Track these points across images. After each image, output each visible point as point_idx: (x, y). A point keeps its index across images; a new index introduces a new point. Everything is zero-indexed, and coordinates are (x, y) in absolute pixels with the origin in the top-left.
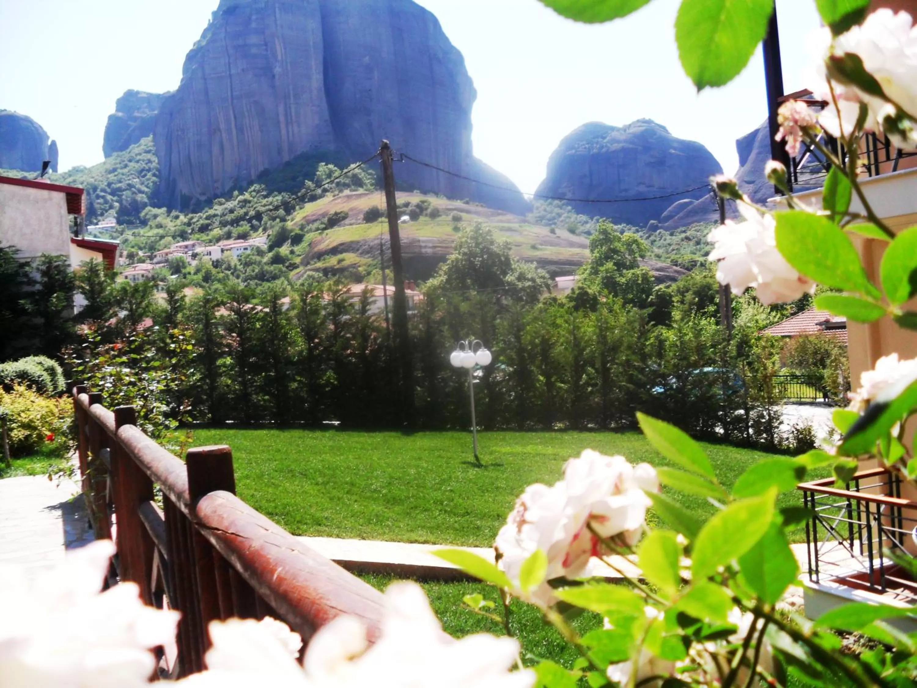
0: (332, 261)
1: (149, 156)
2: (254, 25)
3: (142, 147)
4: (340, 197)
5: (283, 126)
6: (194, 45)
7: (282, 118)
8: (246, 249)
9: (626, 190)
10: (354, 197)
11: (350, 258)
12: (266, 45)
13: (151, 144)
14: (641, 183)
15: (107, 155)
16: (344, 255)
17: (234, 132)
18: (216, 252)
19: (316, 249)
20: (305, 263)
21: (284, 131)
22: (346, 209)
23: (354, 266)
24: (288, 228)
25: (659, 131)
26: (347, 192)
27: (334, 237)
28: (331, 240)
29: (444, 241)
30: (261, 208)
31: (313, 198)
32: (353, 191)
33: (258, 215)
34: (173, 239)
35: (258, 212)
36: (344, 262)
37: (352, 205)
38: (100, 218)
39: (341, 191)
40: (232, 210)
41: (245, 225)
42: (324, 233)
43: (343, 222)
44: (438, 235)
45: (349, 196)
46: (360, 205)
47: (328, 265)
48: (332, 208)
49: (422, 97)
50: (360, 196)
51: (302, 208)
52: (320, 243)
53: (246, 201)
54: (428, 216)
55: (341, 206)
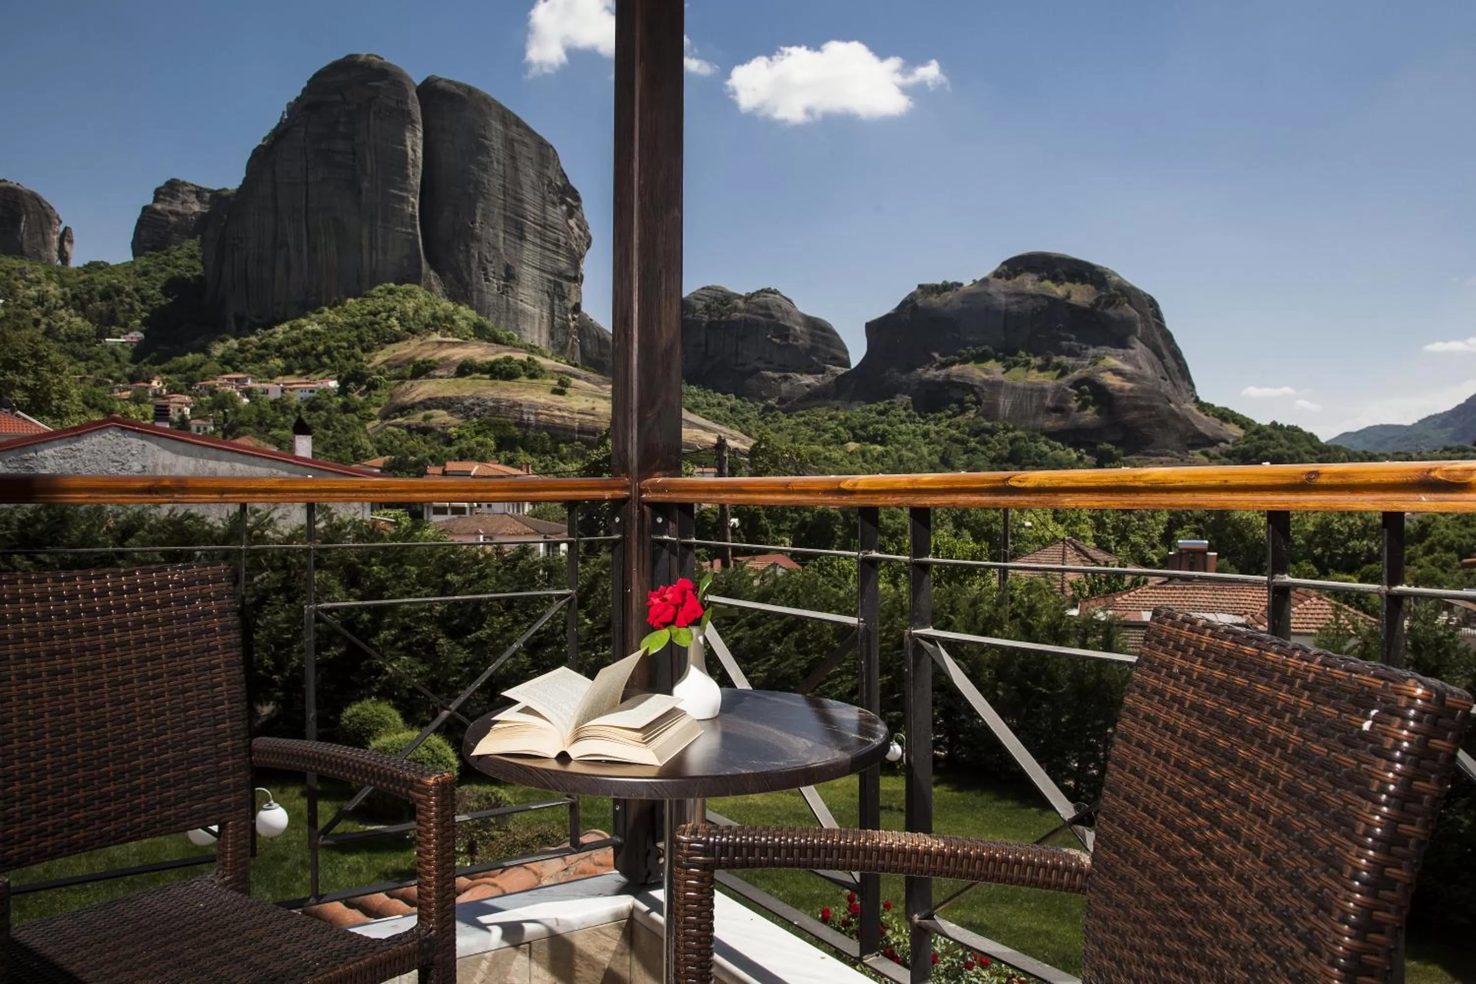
0: (417, 418)
1: (192, 262)
2: (341, 129)
3: (185, 250)
4: (427, 343)
5: (365, 251)
6: (264, 140)
7: (365, 242)
8: (312, 391)
9: (743, 365)
10: (445, 345)
11: (441, 416)
12: (354, 154)
13: (196, 248)
14: (760, 358)
15: (135, 255)
16: (433, 412)
17: (305, 249)
18: (274, 389)
19: (398, 401)
20: (385, 416)
21: (366, 257)
22: (436, 357)
23: (445, 426)
24: (365, 371)
25: (784, 304)
26: (436, 337)
27: (421, 390)
28: (418, 392)
29: (549, 408)
30: (332, 343)
31: (397, 339)
32: (444, 336)
33: (328, 352)
34: (218, 367)
35: (329, 347)
36: (432, 420)
37: (444, 353)
38: (123, 330)
39: (429, 335)
40: (296, 342)
41: (312, 361)
42: (408, 383)
43: (432, 373)
44: (542, 400)
45: (440, 343)
46: (454, 355)
47: (412, 421)
48: (419, 354)
49: (530, 237)
50: (453, 345)
51: (382, 349)
52: (404, 394)
53: (315, 333)
54: (532, 376)
55: (430, 353)
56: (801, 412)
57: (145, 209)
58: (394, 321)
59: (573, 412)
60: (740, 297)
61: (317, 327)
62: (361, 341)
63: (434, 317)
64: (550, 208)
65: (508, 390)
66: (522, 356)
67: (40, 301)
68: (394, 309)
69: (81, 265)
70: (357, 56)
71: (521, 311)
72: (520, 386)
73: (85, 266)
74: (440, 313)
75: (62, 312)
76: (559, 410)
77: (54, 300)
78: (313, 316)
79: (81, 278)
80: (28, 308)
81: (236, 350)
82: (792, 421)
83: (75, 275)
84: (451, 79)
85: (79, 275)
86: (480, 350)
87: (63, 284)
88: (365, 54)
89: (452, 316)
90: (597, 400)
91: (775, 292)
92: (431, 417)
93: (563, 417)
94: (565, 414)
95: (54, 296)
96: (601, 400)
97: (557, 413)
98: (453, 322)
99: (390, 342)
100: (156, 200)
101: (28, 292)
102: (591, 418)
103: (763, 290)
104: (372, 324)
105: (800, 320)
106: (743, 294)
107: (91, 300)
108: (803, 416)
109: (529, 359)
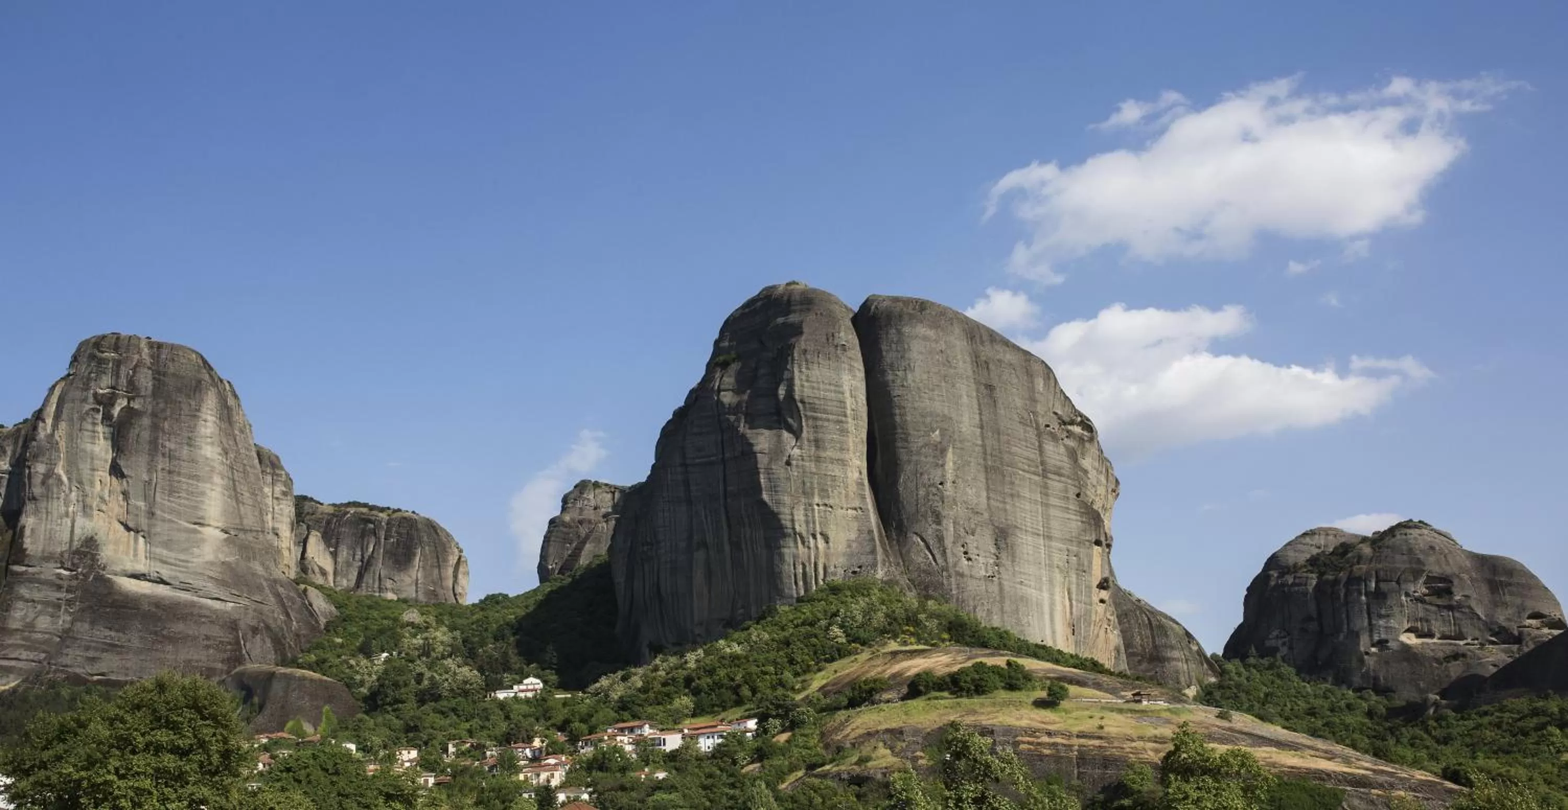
0: (850, 762)
4: (879, 656)
6: (674, 414)
8: (725, 736)
10: (902, 656)
11: (881, 757)
15: (541, 579)
17: (727, 548)
19: (830, 740)
22: (886, 674)
23: (886, 771)
24: (788, 702)
25: (1438, 541)
26: (893, 646)
27: (858, 721)
28: (854, 726)
29: (1033, 732)
30: (754, 669)
31: (841, 653)
32: (905, 643)
33: (748, 680)
34: (613, 714)
35: (750, 674)
36: (870, 764)
37: (896, 668)
38: (517, 677)
39: (885, 644)
40: (711, 672)
41: (728, 695)
42: (841, 715)
43: (877, 697)
44: (1024, 723)
45: (894, 654)
46: (909, 668)
47: (843, 768)
48: (863, 673)
49: (1026, 493)
50: (913, 654)
51: (820, 670)
52: (837, 729)
53: (734, 657)
54: (1011, 687)
55: (879, 669)
56: (1485, 708)
57: (552, 522)
58: (836, 630)
59: (1070, 736)
60: (1364, 539)
61: (737, 649)
62: (792, 662)
63: (891, 618)
64: (1049, 447)
65: (974, 712)
66: (1000, 661)
67: (426, 650)
68: (835, 614)
69: (477, 602)
70: (774, 287)
71: (1022, 598)
72: (994, 704)
73: (481, 601)
74: (899, 612)
75: (449, 662)
76: (1049, 734)
77: (441, 648)
78: (736, 635)
79: (475, 617)
80: (412, 661)
81: (639, 690)
82: (1470, 724)
83: (469, 615)
84: (895, 294)
85: (473, 614)
86: (945, 659)
87: (452, 628)
88: (785, 282)
89: (915, 614)
90: (1107, 714)
91: (1422, 524)
92: (868, 759)
93: (1055, 745)
94: (1059, 740)
95: (442, 643)
96: (1115, 715)
97: (1045, 739)
98: (917, 623)
99: (832, 660)
100: (564, 509)
101: (415, 641)
102: (1097, 742)
103: (1400, 525)
104: (809, 636)
105: (1468, 563)
106: (1370, 535)
107: (483, 644)
108: (1486, 713)
109: (1009, 664)
